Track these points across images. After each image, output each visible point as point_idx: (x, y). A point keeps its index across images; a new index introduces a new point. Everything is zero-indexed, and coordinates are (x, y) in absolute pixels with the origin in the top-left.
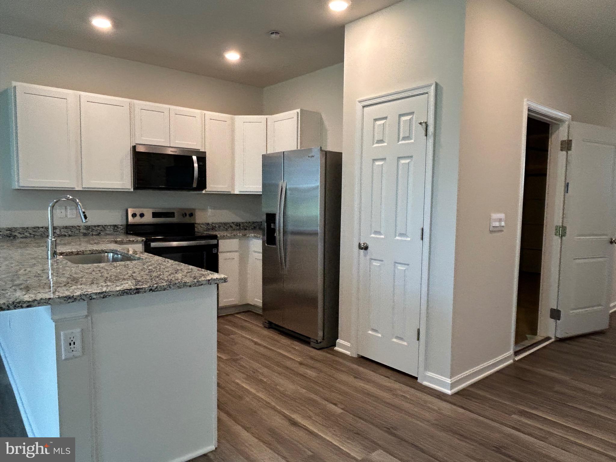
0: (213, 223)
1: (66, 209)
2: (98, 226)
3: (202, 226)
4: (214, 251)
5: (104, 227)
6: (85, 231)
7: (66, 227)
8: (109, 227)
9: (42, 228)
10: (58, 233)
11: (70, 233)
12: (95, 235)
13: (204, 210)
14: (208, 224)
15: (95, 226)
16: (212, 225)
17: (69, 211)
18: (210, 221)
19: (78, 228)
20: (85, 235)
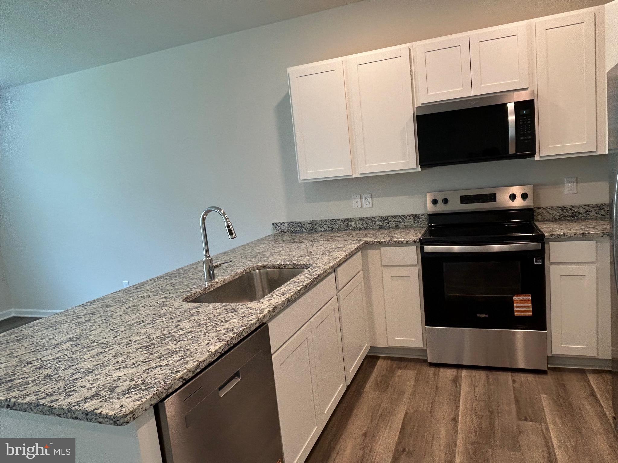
0: (573, 207)
1: (361, 198)
2: (396, 216)
3: (551, 212)
4: (537, 261)
5: (403, 218)
6: (380, 223)
7: (361, 219)
8: (408, 218)
9: (339, 220)
10: (354, 226)
11: (365, 225)
12: (392, 228)
13: (557, 184)
14: (563, 208)
15: (392, 217)
16: (571, 210)
17: (363, 199)
18: (567, 202)
19: (373, 219)
20: (381, 228)
